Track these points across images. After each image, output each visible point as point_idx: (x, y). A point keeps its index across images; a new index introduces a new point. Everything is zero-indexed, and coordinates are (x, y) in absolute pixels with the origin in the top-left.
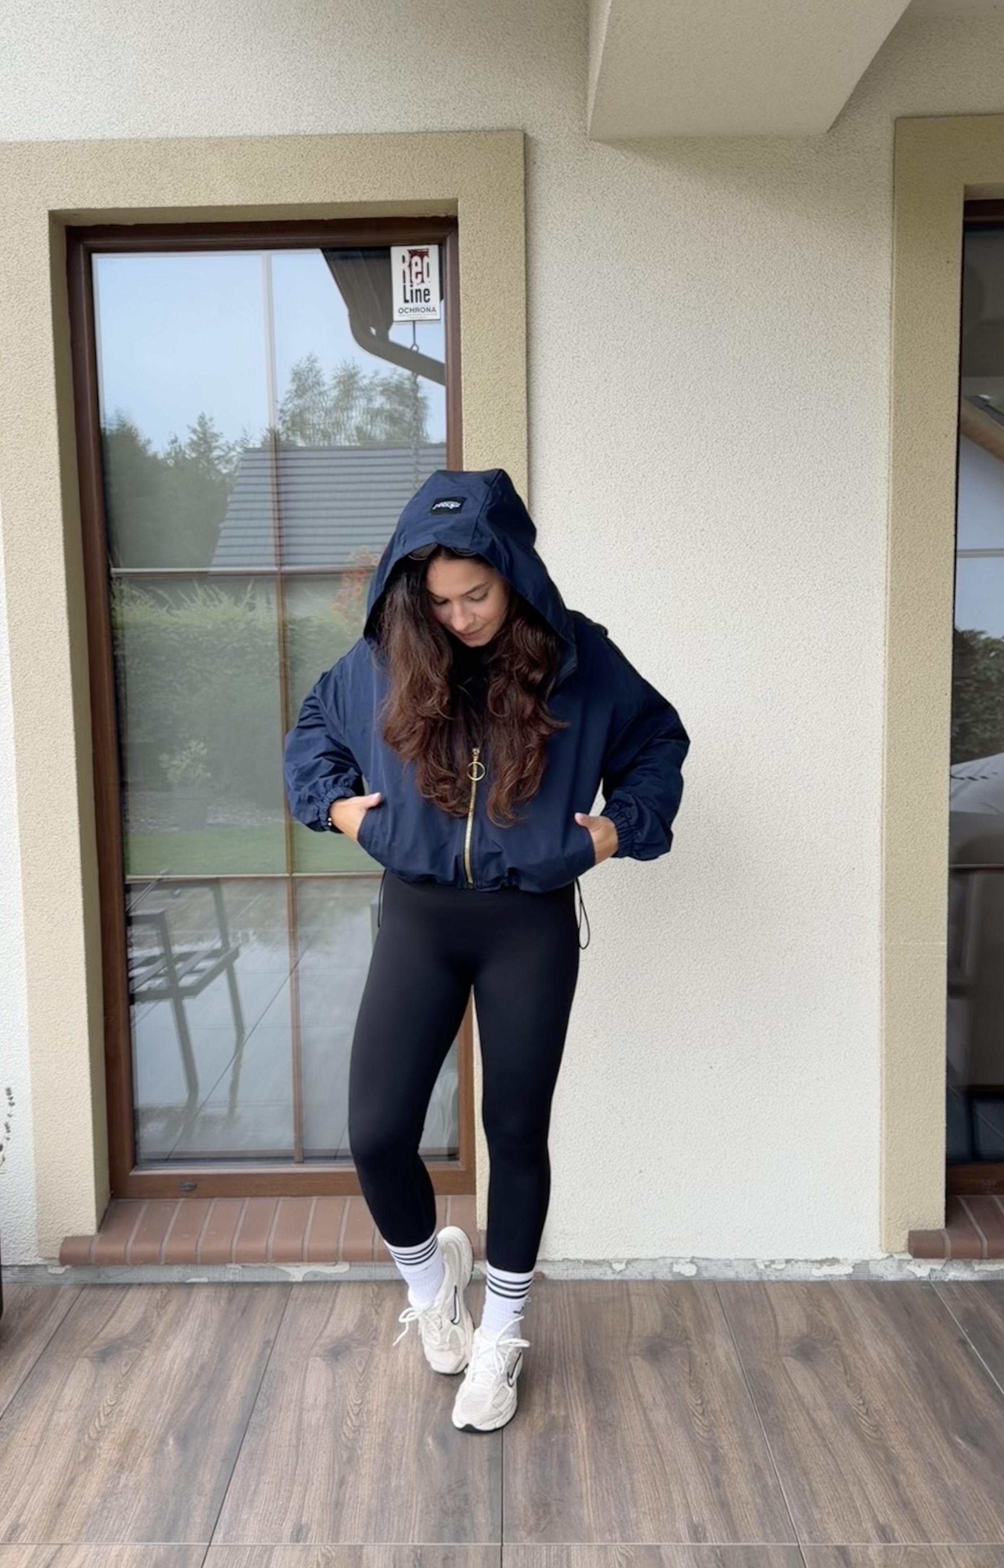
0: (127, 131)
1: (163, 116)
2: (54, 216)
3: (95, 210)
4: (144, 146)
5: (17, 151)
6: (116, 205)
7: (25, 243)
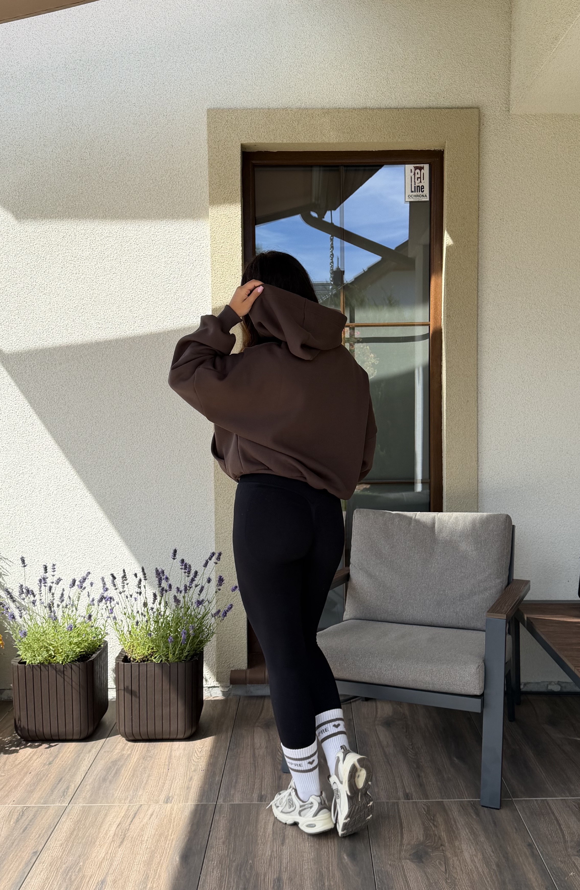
0: (281, 104)
1: (299, 98)
2: (243, 146)
4: (290, 112)
5: (226, 113)
6: (276, 141)
7: (229, 159)
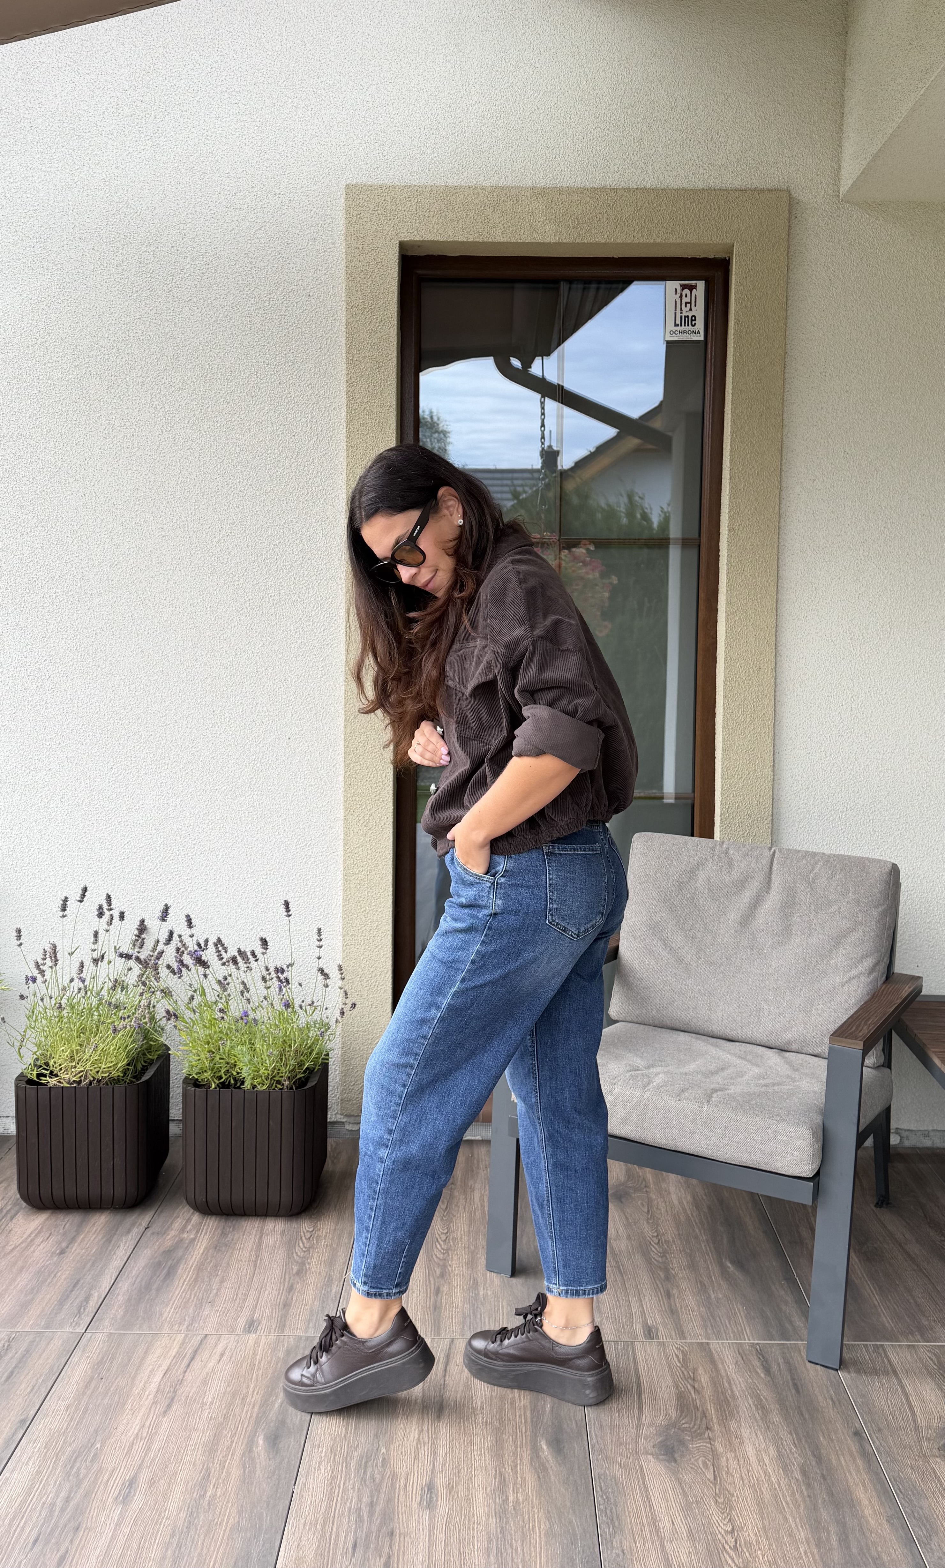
0: (466, 179)
1: (496, 168)
2: (402, 245)
3: (438, 241)
4: (481, 191)
5: (377, 192)
6: (456, 239)
7: (379, 267)
